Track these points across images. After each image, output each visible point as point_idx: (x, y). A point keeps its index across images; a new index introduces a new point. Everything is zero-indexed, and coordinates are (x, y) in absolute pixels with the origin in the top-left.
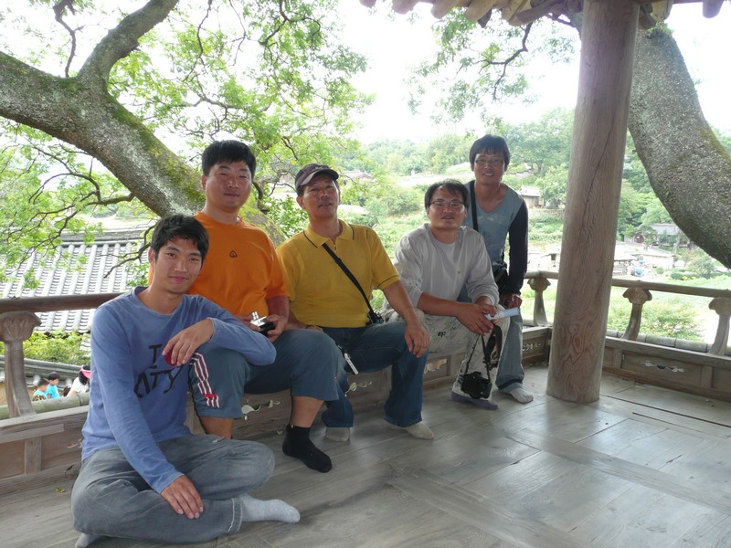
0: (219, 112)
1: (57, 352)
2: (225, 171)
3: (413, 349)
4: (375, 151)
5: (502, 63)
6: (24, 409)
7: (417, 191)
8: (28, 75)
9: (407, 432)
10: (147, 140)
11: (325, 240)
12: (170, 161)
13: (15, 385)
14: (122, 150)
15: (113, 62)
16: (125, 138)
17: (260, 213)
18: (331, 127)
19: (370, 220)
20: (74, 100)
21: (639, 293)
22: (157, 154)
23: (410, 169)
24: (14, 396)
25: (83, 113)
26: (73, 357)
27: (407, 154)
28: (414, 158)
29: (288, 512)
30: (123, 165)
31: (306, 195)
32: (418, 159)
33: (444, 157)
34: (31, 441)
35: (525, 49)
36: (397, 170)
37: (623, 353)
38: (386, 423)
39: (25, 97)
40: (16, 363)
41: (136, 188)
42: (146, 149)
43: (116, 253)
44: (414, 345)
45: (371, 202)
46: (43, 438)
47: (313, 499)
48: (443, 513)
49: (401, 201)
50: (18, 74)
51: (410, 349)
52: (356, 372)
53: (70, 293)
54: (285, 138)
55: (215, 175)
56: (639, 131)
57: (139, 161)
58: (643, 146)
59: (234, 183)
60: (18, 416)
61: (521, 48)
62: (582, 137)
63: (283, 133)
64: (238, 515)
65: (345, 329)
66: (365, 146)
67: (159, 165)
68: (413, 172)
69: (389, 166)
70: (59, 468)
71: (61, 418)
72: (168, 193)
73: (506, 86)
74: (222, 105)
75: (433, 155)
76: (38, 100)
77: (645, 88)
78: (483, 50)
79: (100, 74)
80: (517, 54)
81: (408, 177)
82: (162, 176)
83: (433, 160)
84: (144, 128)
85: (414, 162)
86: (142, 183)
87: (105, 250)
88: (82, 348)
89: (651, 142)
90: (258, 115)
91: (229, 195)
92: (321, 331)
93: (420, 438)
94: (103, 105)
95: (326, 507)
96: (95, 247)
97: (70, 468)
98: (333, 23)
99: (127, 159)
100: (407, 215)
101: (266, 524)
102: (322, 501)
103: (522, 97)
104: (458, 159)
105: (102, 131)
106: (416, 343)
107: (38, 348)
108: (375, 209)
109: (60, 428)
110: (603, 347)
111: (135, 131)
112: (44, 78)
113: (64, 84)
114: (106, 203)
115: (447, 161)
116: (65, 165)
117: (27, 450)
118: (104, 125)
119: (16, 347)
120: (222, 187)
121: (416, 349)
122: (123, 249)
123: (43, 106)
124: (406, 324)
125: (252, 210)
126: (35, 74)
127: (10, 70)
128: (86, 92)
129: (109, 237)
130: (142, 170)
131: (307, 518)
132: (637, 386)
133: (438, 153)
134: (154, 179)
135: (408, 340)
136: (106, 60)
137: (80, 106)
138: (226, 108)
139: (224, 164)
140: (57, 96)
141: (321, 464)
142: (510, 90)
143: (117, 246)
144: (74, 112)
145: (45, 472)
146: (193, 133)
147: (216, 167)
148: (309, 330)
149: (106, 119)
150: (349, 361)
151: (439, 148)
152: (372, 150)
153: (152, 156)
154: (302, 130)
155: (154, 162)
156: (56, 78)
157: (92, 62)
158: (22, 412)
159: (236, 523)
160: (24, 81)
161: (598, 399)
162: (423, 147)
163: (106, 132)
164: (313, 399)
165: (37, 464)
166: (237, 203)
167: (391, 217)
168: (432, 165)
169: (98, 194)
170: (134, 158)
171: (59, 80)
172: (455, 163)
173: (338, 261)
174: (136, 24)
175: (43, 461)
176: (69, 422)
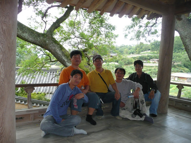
0: (79, 40)
1: (40, 98)
2: (75, 57)
3: (116, 98)
4: (121, 48)
5: (150, 27)
6: (31, 107)
7: (132, 59)
8: (35, 33)
9: (115, 118)
10: (61, 48)
11: (99, 72)
12: (66, 53)
13: (29, 102)
14: (55, 50)
15: (54, 30)
16: (56, 47)
17: (88, 65)
18: (107, 43)
19: (120, 66)
20: (45, 39)
21: (180, 87)
22: (63, 51)
23: (130, 53)
24: (29, 105)
25: (47, 42)
26: (44, 99)
27: (130, 49)
28: (132, 50)
29: (85, 132)
30: (56, 54)
31: (95, 63)
32: (133, 50)
33: (140, 50)
34: (32, 114)
35: (156, 23)
36: (127, 53)
37: (176, 102)
38: (111, 116)
39: (35, 38)
40: (29, 97)
41: (58, 59)
42: (61, 50)
43: (55, 74)
44: (116, 97)
45: (120, 61)
46: (34, 114)
47: (91, 130)
48: (120, 135)
49: (128, 61)
50: (33, 33)
51: (115, 98)
52: (103, 103)
53: (44, 83)
54: (95, 46)
55: (74, 58)
56: (185, 44)
57: (59, 53)
58: (187, 48)
59: (78, 59)
60: (29, 109)
61: (155, 22)
62: (162, 48)
63: (95, 44)
64: (73, 132)
65: (102, 93)
66: (118, 47)
67: (64, 53)
68: (131, 54)
69: (125, 52)
70: (37, 120)
71: (38, 110)
72: (66, 60)
73: (152, 32)
74: (80, 38)
75: (137, 49)
76: (37, 39)
77: (187, 33)
78: (145, 23)
79: (51, 33)
80: (155, 24)
81: (130, 55)
82: (64, 56)
83: (137, 51)
84: (61, 45)
85: (131, 51)
86: (60, 58)
87: (52, 73)
88: (46, 97)
89: (189, 47)
90: (89, 40)
91: (77, 62)
92: (96, 93)
93: (119, 120)
94: (52, 40)
95: (93, 132)
96: (49, 73)
97: (39, 121)
98: (106, 18)
99: (57, 52)
100: (129, 65)
101: (79, 135)
102: (93, 131)
103: (156, 35)
104: (143, 50)
105: (51, 46)
106: (117, 97)
107: (35, 97)
108: (121, 63)
109: (38, 112)
110: (168, 100)
111: (59, 45)
112: (39, 34)
113: (43, 35)
114: (52, 62)
115: (140, 51)
116: (43, 52)
117: (31, 116)
118: (52, 44)
119: (30, 94)
120: (75, 60)
121: (117, 98)
122: (56, 73)
123: (38, 40)
124: (115, 92)
125: (85, 64)
126: (37, 33)
127: (31, 32)
128: (48, 37)
129: (53, 70)
130: (60, 55)
131: (88, 134)
132: (179, 110)
133: (138, 49)
134: (63, 57)
135: (115, 96)
136: (53, 29)
137: (46, 40)
138: (81, 39)
139: (75, 55)
140: (41, 38)
141: (94, 123)
142: (153, 33)
143: (55, 72)
144: (45, 41)
145: (34, 121)
146: (72, 45)
147: (74, 56)
148: (93, 93)
149: (52, 43)
150: (101, 100)
151: (138, 47)
152: (120, 48)
153: (62, 51)
154: (100, 44)
155: (63, 53)
156: (41, 34)
157: (50, 30)
158: (30, 108)
159: (73, 134)
160: (34, 35)
161: (167, 113)
162: (134, 47)
163: (52, 46)
164: (92, 108)
165: (33, 119)
166: (79, 63)
167: (125, 66)
168: (136, 52)
169: (50, 59)
170: (58, 52)
171: (42, 34)
172: (143, 51)
173: (101, 77)
174: (60, 21)
175: (34, 119)
176: (40, 111)
